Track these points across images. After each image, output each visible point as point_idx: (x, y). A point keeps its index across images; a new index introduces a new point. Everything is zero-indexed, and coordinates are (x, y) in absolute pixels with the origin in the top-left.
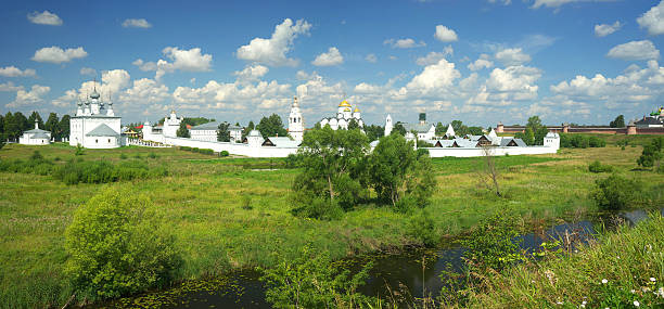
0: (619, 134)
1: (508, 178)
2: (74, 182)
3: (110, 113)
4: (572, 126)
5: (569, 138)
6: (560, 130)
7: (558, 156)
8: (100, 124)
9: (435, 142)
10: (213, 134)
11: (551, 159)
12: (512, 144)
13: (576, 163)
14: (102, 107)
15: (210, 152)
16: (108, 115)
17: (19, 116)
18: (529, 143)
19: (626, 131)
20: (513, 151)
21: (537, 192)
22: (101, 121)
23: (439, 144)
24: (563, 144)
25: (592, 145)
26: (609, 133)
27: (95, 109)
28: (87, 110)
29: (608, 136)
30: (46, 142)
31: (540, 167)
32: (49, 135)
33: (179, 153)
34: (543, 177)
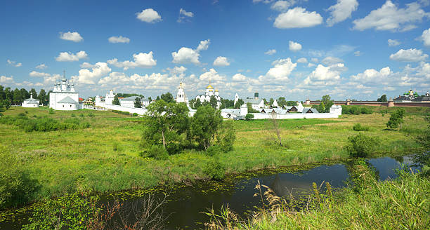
0: (383, 106)
1: (296, 134)
2: (30, 131)
3: (72, 90)
4: (353, 101)
5: (349, 108)
6: (344, 104)
7: (338, 120)
8: (66, 96)
9: (261, 110)
10: (132, 103)
11: (332, 121)
12: (309, 111)
13: (347, 124)
14: (69, 87)
15: (127, 114)
16: (71, 91)
17: (23, 90)
18: (320, 111)
19: (387, 104)
20: (309, 116)
21: (309, 144)
22: (67, 95)
23: (263, 111)
24: (344, 112)
25: (363, 113)
26: (376, 105)
27: (64, 88)
28: (59, 88)
29: (375, 107)
30: (36, 106)
31: (322, 126)
32: (39, 102)
33: (110, 114)
34: (320, 134)
